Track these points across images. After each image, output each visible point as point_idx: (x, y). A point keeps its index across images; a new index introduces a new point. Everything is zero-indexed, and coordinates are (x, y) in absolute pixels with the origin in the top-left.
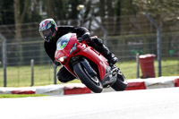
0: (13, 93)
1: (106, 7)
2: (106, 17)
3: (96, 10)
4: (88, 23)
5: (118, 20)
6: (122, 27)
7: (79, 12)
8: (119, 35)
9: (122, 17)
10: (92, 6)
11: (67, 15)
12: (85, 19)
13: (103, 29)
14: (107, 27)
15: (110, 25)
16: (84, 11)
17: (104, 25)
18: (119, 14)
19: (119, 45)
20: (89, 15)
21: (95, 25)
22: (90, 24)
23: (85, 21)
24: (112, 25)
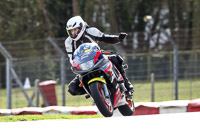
0: (73, 113)
1: (176, 19)
2: (176, 29)
3: (166, 22)
4: (156, 36)
5: (190, 33)
6: (194, 40)
7: (146, 23)
8: (190, 49)
9: (193, 29)
10: (161, 17)
11: (133, 27)
12: (153, 31)
13: (172, 42)
14: (178, 40)
15: (180, 38)
16: (152, 22)
17: (174, 38)
18: (191, 26)
19: (190, 60)
20: (158, 27)
21: (164, 38)
22: (159, 37)
23: (153, 34)
24: (184, 38)
